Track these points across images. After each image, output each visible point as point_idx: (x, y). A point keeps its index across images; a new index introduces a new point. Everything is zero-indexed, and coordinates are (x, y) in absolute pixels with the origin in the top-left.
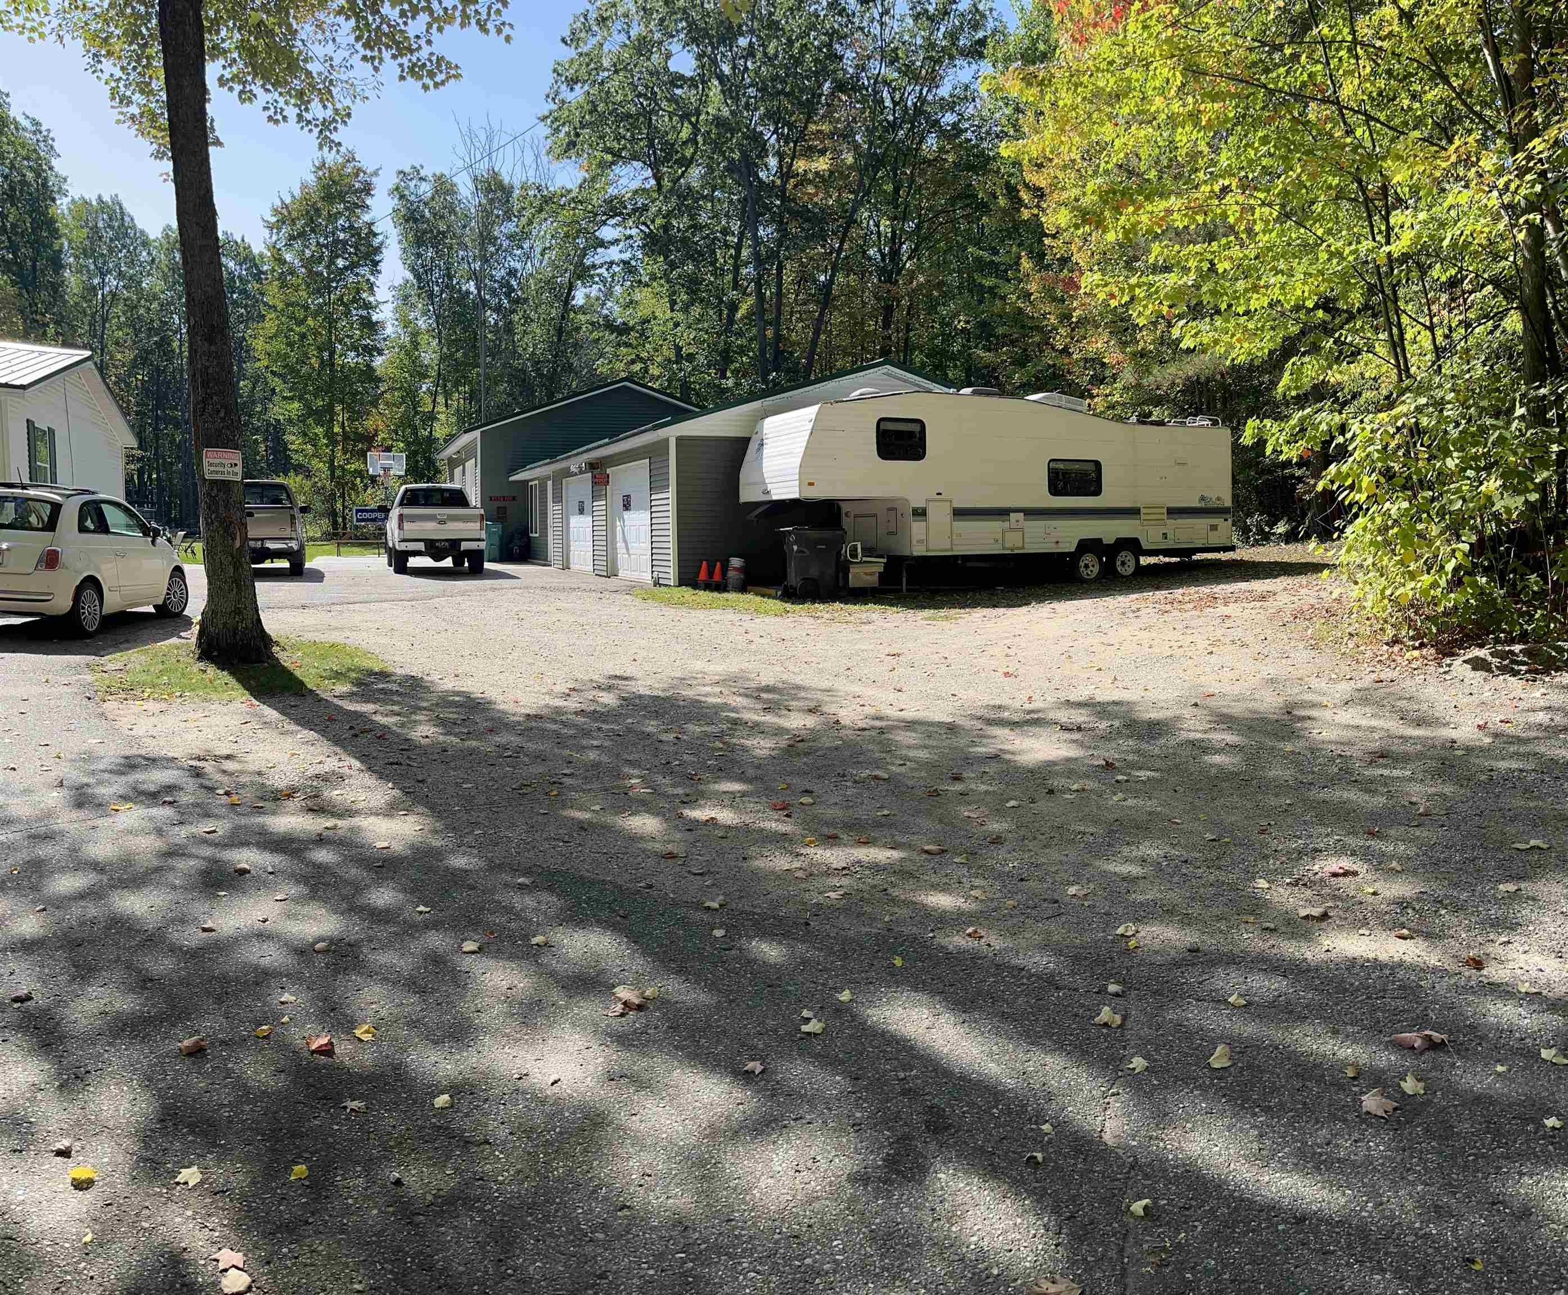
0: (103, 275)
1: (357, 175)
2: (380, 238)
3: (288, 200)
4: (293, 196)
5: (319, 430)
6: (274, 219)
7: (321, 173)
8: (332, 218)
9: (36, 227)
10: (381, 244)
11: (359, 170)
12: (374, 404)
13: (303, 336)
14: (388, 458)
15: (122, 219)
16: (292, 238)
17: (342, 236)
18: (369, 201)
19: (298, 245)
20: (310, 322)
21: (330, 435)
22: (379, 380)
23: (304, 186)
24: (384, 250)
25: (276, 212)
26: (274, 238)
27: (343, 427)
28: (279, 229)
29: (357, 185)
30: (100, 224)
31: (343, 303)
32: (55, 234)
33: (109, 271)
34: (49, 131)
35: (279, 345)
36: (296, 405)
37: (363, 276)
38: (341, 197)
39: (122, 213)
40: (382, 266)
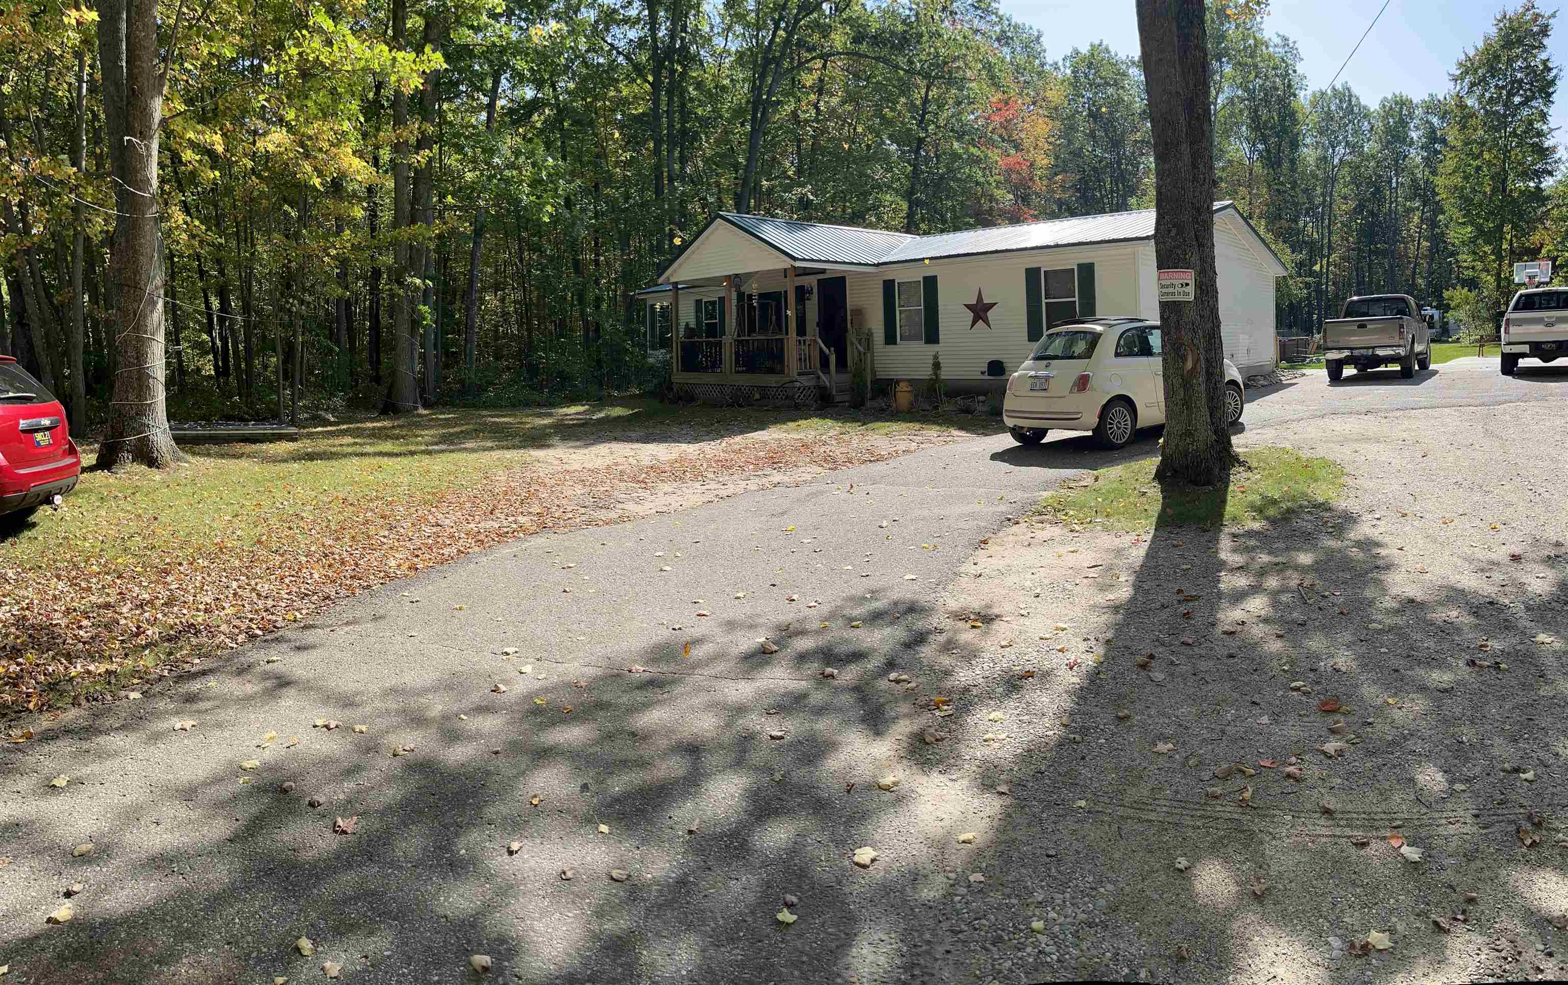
0: (1334, 148)
1: (1535, 20)
2: (1554, 72)
3: (1471, 53)
4: (1477, 49)
5: (1488, 249)
6: (1459, 72)
7: (1502, 25)
8: (1510, 61)
9: (1282, 119)
10: (1555, 77)
11: (1538, 15)
12: (1541, 220)
13: (1478, 168)
14: (1532, 267)
15: (1350, 100)
16: (1473, 84)
17: (1519, 75)
18: (1546, 41)
19: (1478, 91)
20: (1486, 156)
21: (1498, 253)
22: (1548, 198)
23: (1487, 39)
24: (1558, 82)
25: (1460, 65)
26: (1458, 88)
27: (1511, 244)
28: (1462, 80)
29: (1535, 29)
30: (1333, 108)
31: (1516, 135)
32: (1295, 122)
33: (1339, 143)
34: (1295, 42)
35: (1458, 180)
36: (1469, 229)
37: (1536, 108)
38: (1520, 41)
39: (1350, 96)
40: (1554, 97)
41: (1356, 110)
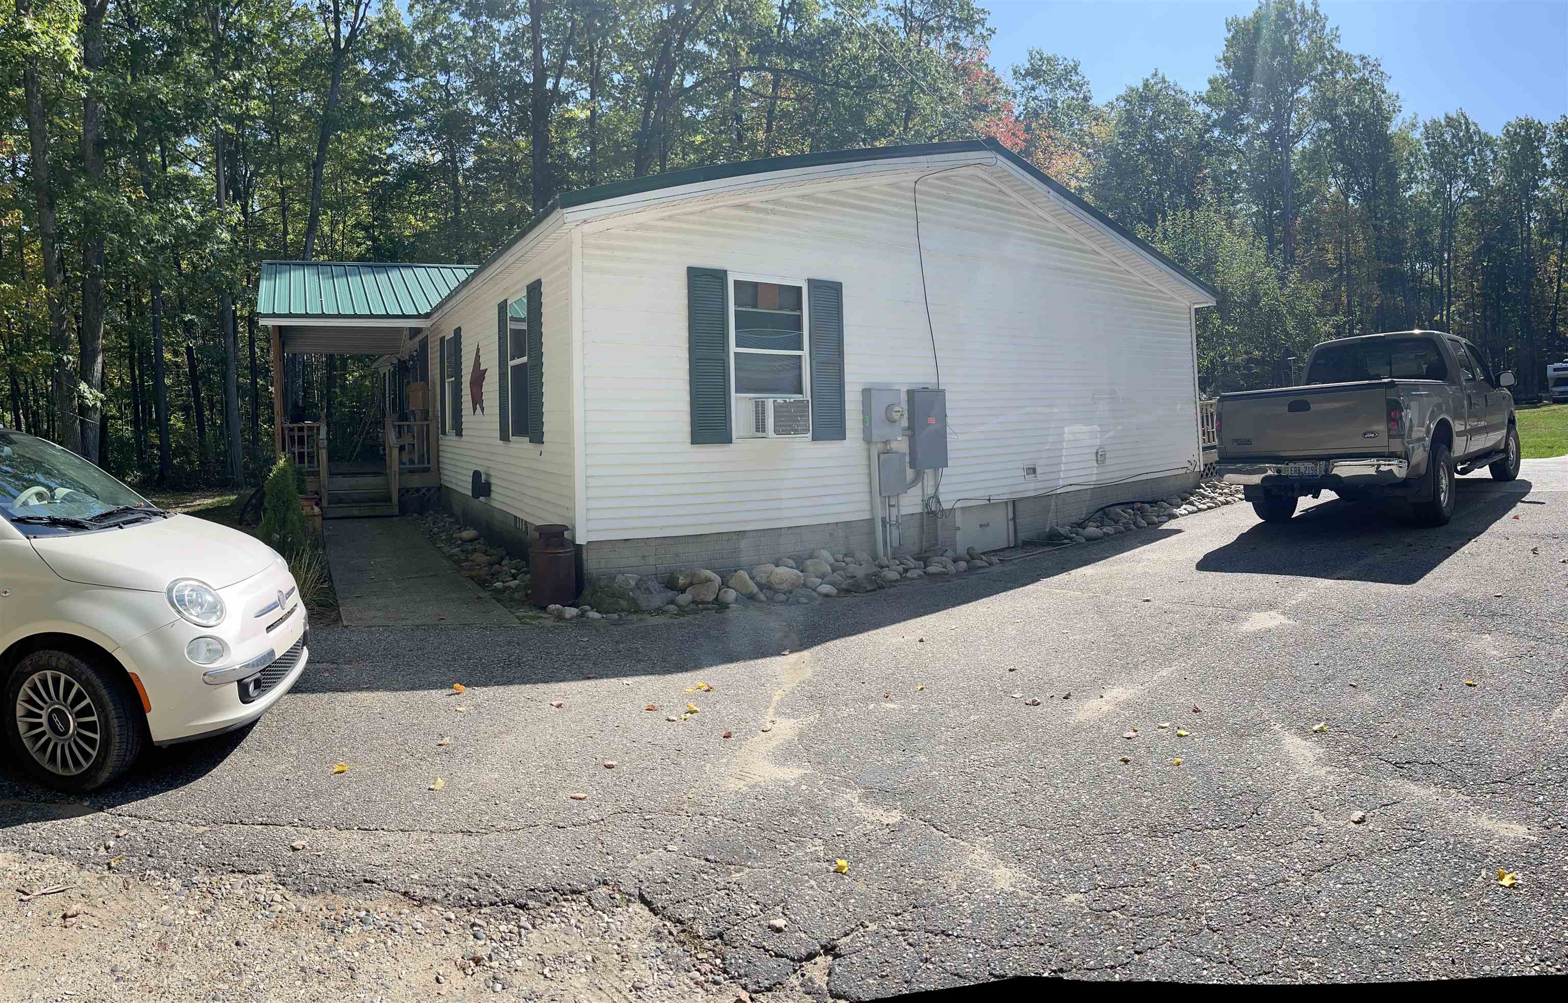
30: (1448, 137)
32: (1391, 149)
41: (1476, 138)
